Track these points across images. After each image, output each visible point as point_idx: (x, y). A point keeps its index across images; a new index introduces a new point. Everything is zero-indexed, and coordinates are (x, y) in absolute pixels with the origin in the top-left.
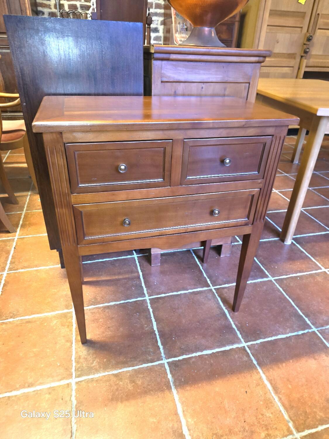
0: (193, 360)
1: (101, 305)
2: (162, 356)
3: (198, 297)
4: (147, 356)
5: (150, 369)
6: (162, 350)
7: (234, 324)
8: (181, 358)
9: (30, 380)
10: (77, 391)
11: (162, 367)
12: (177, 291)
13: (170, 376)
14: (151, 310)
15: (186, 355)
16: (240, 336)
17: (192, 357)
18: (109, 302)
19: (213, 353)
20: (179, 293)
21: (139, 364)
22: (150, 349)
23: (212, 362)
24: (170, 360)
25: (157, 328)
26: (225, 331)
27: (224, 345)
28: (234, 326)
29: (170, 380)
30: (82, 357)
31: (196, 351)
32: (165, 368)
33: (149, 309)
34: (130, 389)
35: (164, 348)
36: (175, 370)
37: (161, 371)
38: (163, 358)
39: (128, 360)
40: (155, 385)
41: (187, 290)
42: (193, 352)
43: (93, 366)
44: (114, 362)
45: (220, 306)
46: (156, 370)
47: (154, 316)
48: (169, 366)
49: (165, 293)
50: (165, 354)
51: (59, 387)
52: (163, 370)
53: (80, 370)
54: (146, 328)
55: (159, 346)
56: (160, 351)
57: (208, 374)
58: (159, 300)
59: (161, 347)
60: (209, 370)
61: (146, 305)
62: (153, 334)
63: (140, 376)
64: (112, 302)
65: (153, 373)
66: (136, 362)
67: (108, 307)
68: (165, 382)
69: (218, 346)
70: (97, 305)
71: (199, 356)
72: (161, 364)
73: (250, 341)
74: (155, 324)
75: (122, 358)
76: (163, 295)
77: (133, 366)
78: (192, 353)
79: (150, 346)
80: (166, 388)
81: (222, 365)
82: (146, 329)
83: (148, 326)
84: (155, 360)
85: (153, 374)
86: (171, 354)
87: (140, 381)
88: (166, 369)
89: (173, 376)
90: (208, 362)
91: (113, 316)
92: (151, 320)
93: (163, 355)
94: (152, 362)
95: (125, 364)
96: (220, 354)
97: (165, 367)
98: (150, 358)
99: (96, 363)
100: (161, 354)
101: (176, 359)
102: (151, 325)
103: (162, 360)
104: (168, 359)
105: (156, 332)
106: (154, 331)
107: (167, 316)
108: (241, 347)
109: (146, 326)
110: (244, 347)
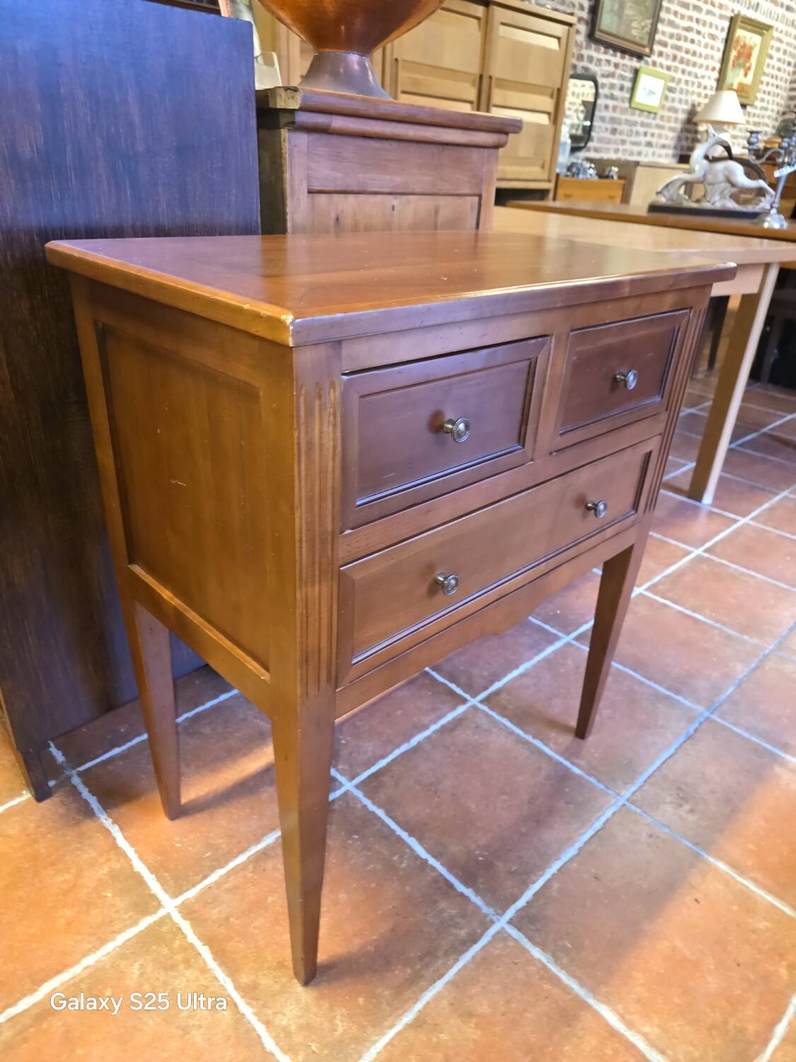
1: (242, 859)
2: (486, 916)
3: (462, 736)
4: (455, 932)
5: (483, 961)
6: (476, 900)
7: (574, 765)
8: (528, 895)
11: (505, 939)
12: (407, 741)
13: (536, 952)
14: (380, 813)
15: (533, 883)
16: (601, 786)
17: (549, 881)
18: (258, 841)
19: (581, 849)
20: (414, 741)
21: (451, 962)
22: (450, 911)
23: (593, 870)
24: (510, 913)
25: (428, 851)
26: (568, 790)
27: (588, 823)
28: (577, 771)
29: (545, 962)
30: (292, 1027)
31: (546, 864)
32: (513, 938)
33: (373, 813)
34: (476, 1037)
35: (477, 893)
36: (537, 930)
37: (508, 951)
38: (491, 916)
39: (418, 967)
40: (521, 993)
41: (426, 727)
42: (541, 869)
43: (342, 1035)
44: (387, 993)
45: (518, 736)
46: (498, 956)
47: (398, 823)
48: (520, 929)
49: (383, 757)
50: (488, 904)
52: (514, 946)
54: (401, 863)
55: (462, 895)
56: (475, 903)
58: (381, 778)
59: (468, 892)
60: (601, 891)
61: (358, 805)
62: (428, 870)
63: (474, 991)
64: (264, 835)
65: (498, 967)
66: (440, 962)
67: (263, 855)
68: (538, 973)
69: (577, 829)
70: (227, 862)
71: (559, 871)
72: (497, 933)
74: (412, 842)
75: (400, 973)
77: (441, 976)
78: (541, 873)
79: (443, 905)
80: (549, 986)
81: (616, 867)
82: (404, 865)
83: (401, 857)
84: (478, 932)
85: (499, 969)
86: (502, 897)
87: (483, 1002)
88: (516, 940)
89: (543, 947)
90: (586, 876)
92: (399, 839)
93: (486, 909)
94: (475, 941)
95: (416, 982)
96: (594, 845)
97: (510, 936)
99: (342, 1021)
100: (481, 909)
101: (521, 903)
102: (408, 851)
103: (492, 922)
104: (504, 912)
105: (432, 861)
106: (425, 861)
107: (428, 811)
108: (620, 810)
109: (395, 858)
110: (624, 805)
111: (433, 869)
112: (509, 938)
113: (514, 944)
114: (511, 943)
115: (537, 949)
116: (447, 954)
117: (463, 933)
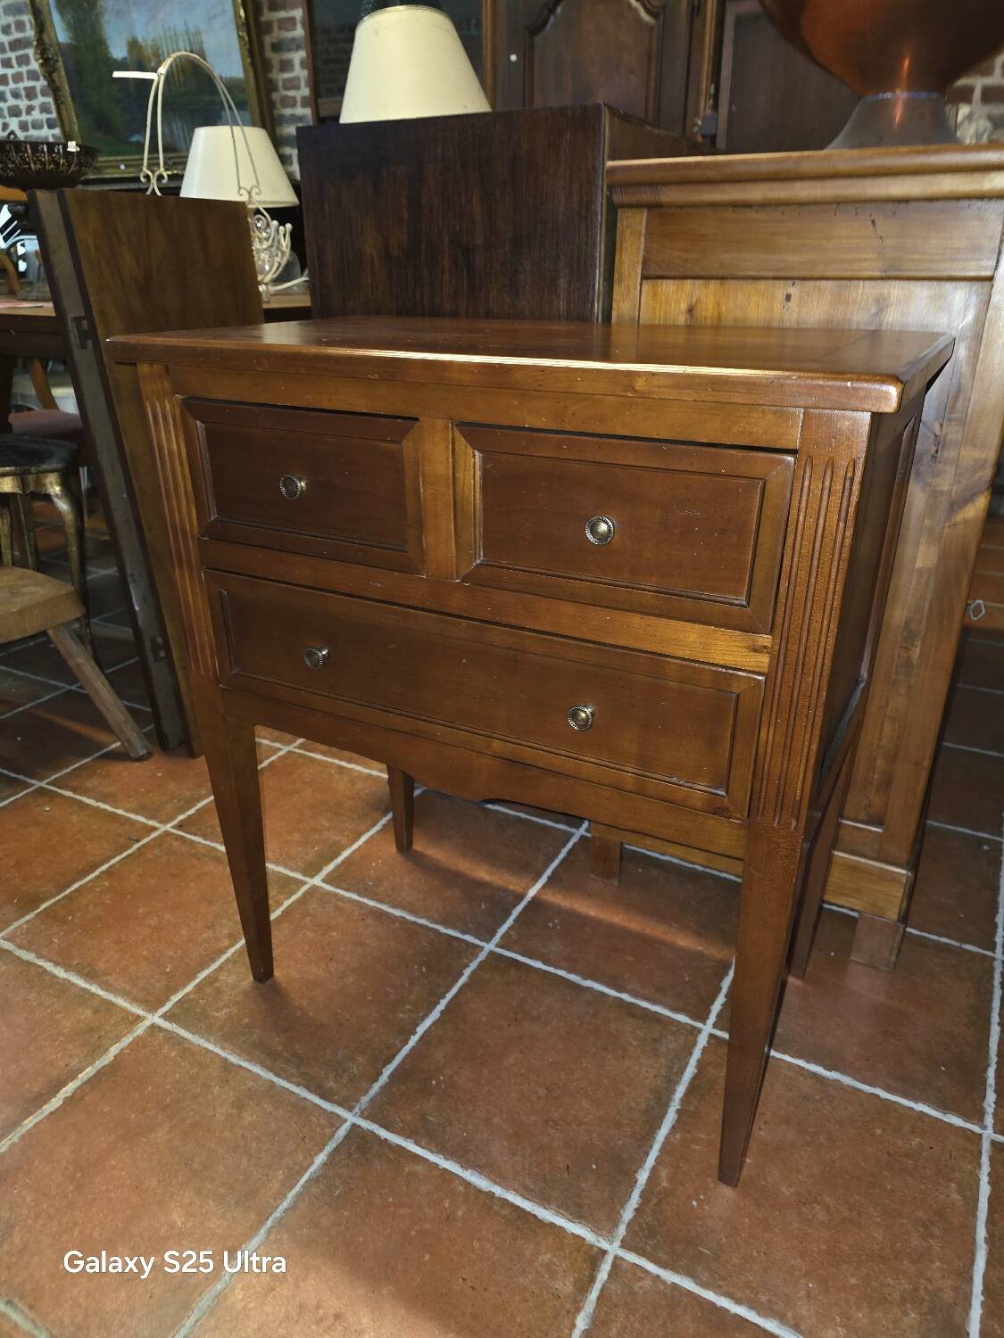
0: (420, 1168)
1: (372, 903)
2: (357, 1101)
3: (628, 1027)
4: (331, 1076)
5: (302, 1108)
6: (376, 1087)
7: (654, 1171)
8: (397, 1140)
9: (101, 966)
10: (138, 1042)
11: (332, 1125)
12: (585, 977)
13: (321, 1158)
14: (463, 980)
15: (417, 1144)
16: (628, 1214)
17: (425, 1160)
19: (491, 1195)
20: (588, 983)
21: (294, 1080)
22: (355, 1067)
23: (460, 1212)
24: (367, 1124)
25: (428, 1031)
26: (594, 1167)
27: (544, 1201)
28: (643, 1177)
29: (312, 1169)
30: (218, 984)
31: (450, 1154)
32: (335, 1132)
33: (461, 974)
34: (217, 1115)
35: (385, 1088)
36: (350, 1155)
37: (318, 1130)
38: (358, 1107)
39: (285, 1054)
40: (269, 1150)
41: (620, 990)
42: (441, 1149)
43: (215, 1017)
44: (255, 1036)
46: (310, 1121)
47: (455, 998)
48: (346, 1137)
49: (546, 962)
50: (372, 1101)
51: (121, 1012)
52: (325, 1135)
53: (186, 1006)
54: (404, 1013)
55: (379, 1074)
56: (371, 1087)
57: (413, 1233)
58: (514, 969)
59: (384, 1078)
60: (428, 1226)
61: (466, 961)
62: (402, 1037)
63: (266, 1106)
64: (403, 908)
65: (296, 1123)
66: (294, 1071)
67: (380, 915)
69: (525, 1188)
70: (366, 896)
71: (445, 1170)
72: (338, 1116)
73: (641, 1252)
74: (435, 1014)
75: (277, 1042)
76: (538, 965)
77: (278, 1075)
78: (434, 1149)
79: (361, 1059)
80: (280, 1177)
81: (476, 1244)
82: (401, 1016)
83: (411, 1011)
84: (336, 1098)
85: (294, 1125)
86: (384, 1112)
87: (255, 1116)
88: (333, 1135)
89: (325, 1165)
90: (447, 1205)
91: (368, 941)
92: (436, 1003)
93: (365, 1100)
94: (323, 1097)
95: (269, 1057)
96: (503, 1212)
97: (337, 1129)
98: (332, 1083)
99: (225, 1014)
100: (364, 1095)
101: (383, 1134)
102: (421, 1014)
103: (350, 1109)
104: (366, 1118)
105: (414, 1039)
106: (413, 1033)
107: (484, 1019)
108: (591, 1246)
109: (408, 1007)
110: (604, 1252)
111: (406, 1042)
112: (334, 1129)
113: (327, 1135)
114: (328, 1131)
115: (325, 1158)
116: (302, 1075)
117: (331, 1084)
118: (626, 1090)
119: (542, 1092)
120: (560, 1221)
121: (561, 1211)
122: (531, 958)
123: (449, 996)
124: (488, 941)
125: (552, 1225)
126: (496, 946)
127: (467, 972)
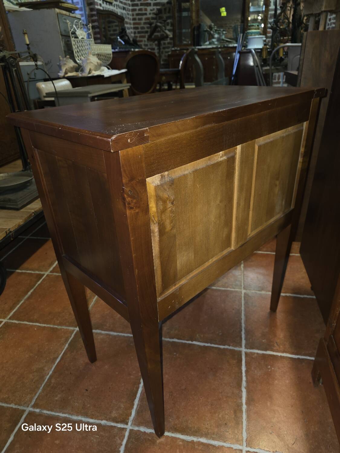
14: (222, 347)
16: (142, 429)
23: (132, 377)
25: (194, 345)
33: (224, 345)
47: (213, 347)
54: (199, 335)
58: (236, 361)
60: (126, 370)
61: (231, 344)
62: (189, 339)
67: (239, 313)
74: (202, 344)
76: (244, 369)
79: (176, 332)
81: (123, 384)
90: (134, 372)
91: (225, 315)
92: (207, 343)
96: (135, 389)
102: (200, 340)
105: (190, 342)
106: (192, 341)
107: (207, 359)
108: (128, 419)
109: (202, 336)
110: (127, 424)
111: (187, 340)
118: (195, 417)
119: (183, 387)
120: (135, 407)
121: (139, 406)
122: (246, 365)
123: (213, 345)
124: (246, 347)
125: (133, 405)
126: (245, 352)
127: (226, 347)
